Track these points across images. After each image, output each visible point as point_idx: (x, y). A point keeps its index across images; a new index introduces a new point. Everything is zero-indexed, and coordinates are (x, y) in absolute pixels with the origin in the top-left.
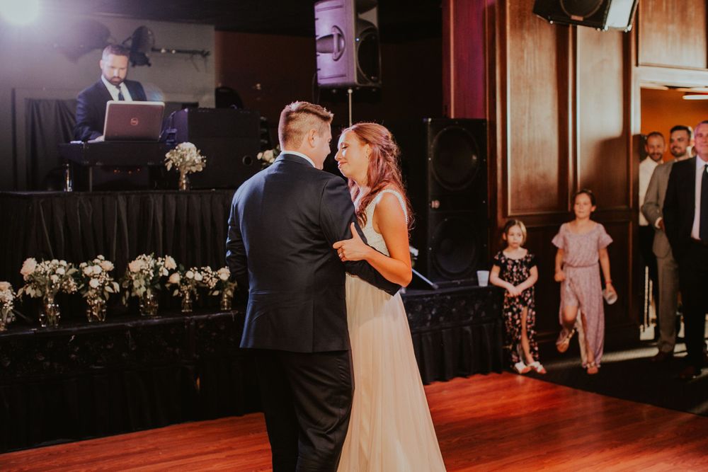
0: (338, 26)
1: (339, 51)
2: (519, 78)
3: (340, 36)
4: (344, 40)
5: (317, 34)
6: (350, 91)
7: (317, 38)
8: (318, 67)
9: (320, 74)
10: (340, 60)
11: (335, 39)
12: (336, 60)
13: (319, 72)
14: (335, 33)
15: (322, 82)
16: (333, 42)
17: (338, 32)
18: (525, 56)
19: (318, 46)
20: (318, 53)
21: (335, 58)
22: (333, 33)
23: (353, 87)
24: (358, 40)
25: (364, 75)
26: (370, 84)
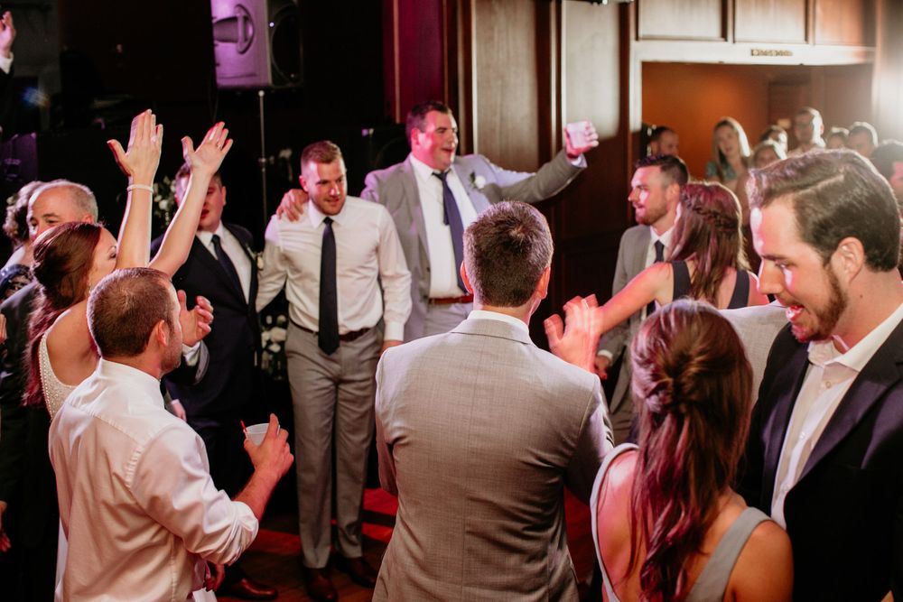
0: (244, 4)
1: (246, 40)
2: (488, 66)
3: (247, 19)
4: (253, 25)
5: (214, 14)
6: (261, 93)
7: (214, 21)
8: (217, 61)
9: (219, 70)
10: (248, 53)
11: (240, 22)
12: (243, 52)
13: (217, 69)
14: (240, 14)
15: (221, 82)
16: (236, 27)
17: (243, 13)
18: (496, 35)
19: (216, 33)
20: (216, 42)
21: (241, 50)
22: (238, 15)
23: (266, 89)
24: (272, 25)
25: (282, 74)
26: (289, 85)
